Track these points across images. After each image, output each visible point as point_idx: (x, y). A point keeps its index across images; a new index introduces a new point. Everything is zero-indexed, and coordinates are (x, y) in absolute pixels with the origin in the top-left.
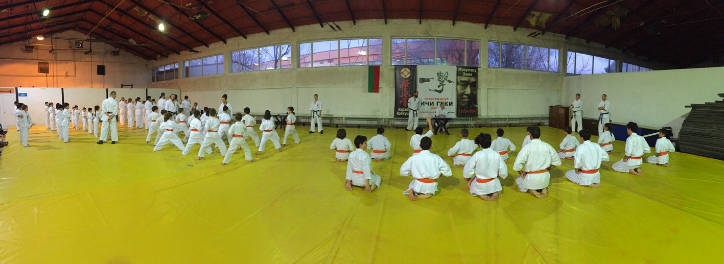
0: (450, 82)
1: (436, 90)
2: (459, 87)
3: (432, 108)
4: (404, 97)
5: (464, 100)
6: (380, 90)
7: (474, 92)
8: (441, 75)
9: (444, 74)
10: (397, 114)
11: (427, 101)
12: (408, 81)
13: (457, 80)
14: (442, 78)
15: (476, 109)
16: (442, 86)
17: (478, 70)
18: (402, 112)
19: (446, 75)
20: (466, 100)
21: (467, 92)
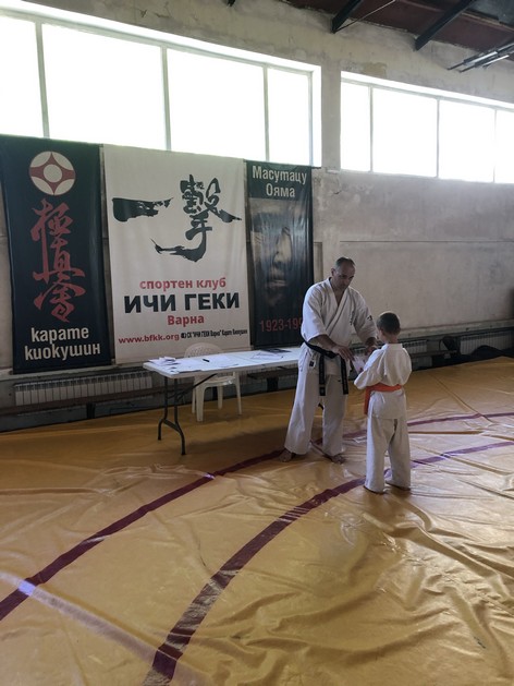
0: (225, 217)
1: (179, 251)
2: (256, 238)
3: (171, 320)
4: (54, 278)
5: (272, 285)
7: (304, 257)
8: (197, 189)
9: (206, 186)
10: (28, 354)
11: (150, 293)
13: (248, 209)
14: (198, 201)
16: (200, 234)
17: (313, 176)
18: (50, 347)
19: (212, 191)
20: (281, 284)
21: (282, 254)
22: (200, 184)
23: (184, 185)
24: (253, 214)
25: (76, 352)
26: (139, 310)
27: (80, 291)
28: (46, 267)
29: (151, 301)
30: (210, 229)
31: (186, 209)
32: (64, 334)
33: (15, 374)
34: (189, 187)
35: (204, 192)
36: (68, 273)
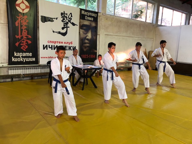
0: (74, 25)
1: (59, 33)
2: (82, 31)
4: (22, 37)
5: (85, 45)
7: (94, 38)
10: (13, 60)
12: (26, 17)
13: (80, 23)
14: (65, 19)
15: (96, 54)
18: (20, 58)
19: (70, 16)
20: (88, 45)
21: (89, 36)
22: (67, 14)
23: (62, 14)
24: (81, 24)
25: (28, 60)
26: (47, 49)
27: (30, 42)
28: (20, 34)
29: (51, 47)
30: (69, 27)
31: (62, 21)
32: (24, 55)
33: (9, 65)
35: (68, 16)
36: (27, 37)
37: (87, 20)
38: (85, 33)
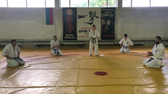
0: (97, 17)
1: (88, 23)
2: (103, 21)
3: (86, 34)
4: (69, 27)
5: (106, 29)
6: (54, 23)
7: (113, 24)
8: (92, 13)
9: (94, 13)
10: (65, 38)
11: (83, 30)
12: (71, 17)
13: (101, 16)
14: (92, 15)
15: (114, 34)
16: (92, 20)
17: (116, 9)
18: (68, 37)
19: (95, 13)
20: (107, 29)
21: (108, 23)
22: (93, 12)
23: (90, 13)
24: (103, 16)
25: (72, 38)
26: (81, 32)
27: (73, 29)
28: (68, 25)
29: (83, 31)
30: (94, 19)
31: (90, 16)
33: (63, 40)
34: (91, 13)
35: (93, 13)
36: (71, 26)
37: (106, 13)
38: (105, 21)
